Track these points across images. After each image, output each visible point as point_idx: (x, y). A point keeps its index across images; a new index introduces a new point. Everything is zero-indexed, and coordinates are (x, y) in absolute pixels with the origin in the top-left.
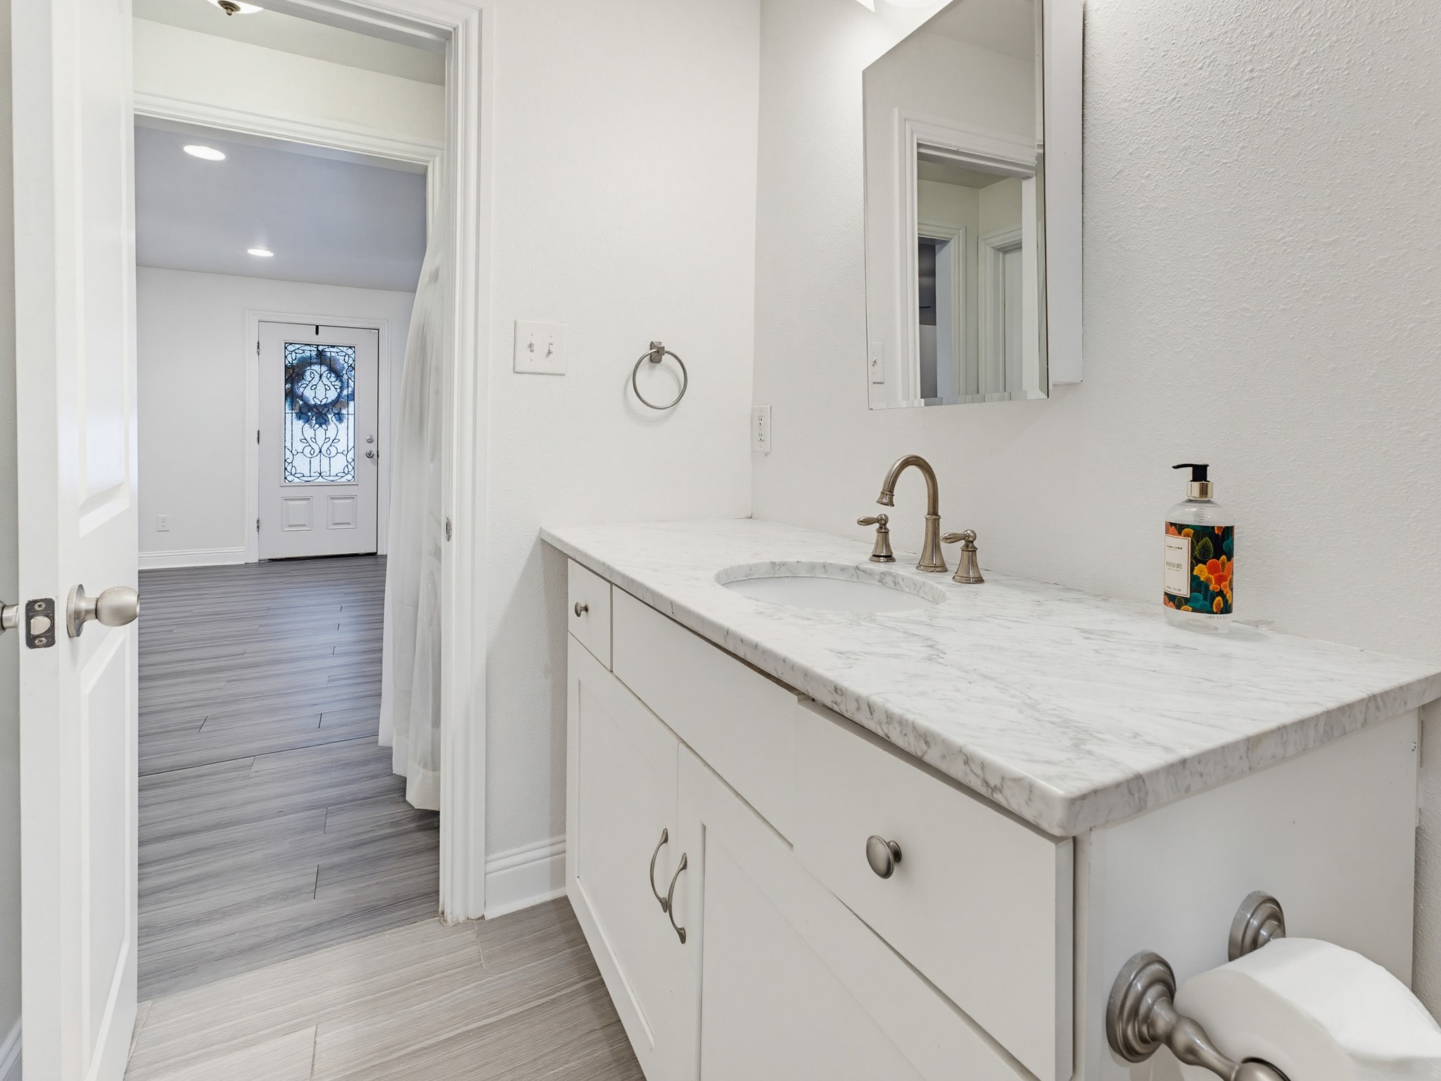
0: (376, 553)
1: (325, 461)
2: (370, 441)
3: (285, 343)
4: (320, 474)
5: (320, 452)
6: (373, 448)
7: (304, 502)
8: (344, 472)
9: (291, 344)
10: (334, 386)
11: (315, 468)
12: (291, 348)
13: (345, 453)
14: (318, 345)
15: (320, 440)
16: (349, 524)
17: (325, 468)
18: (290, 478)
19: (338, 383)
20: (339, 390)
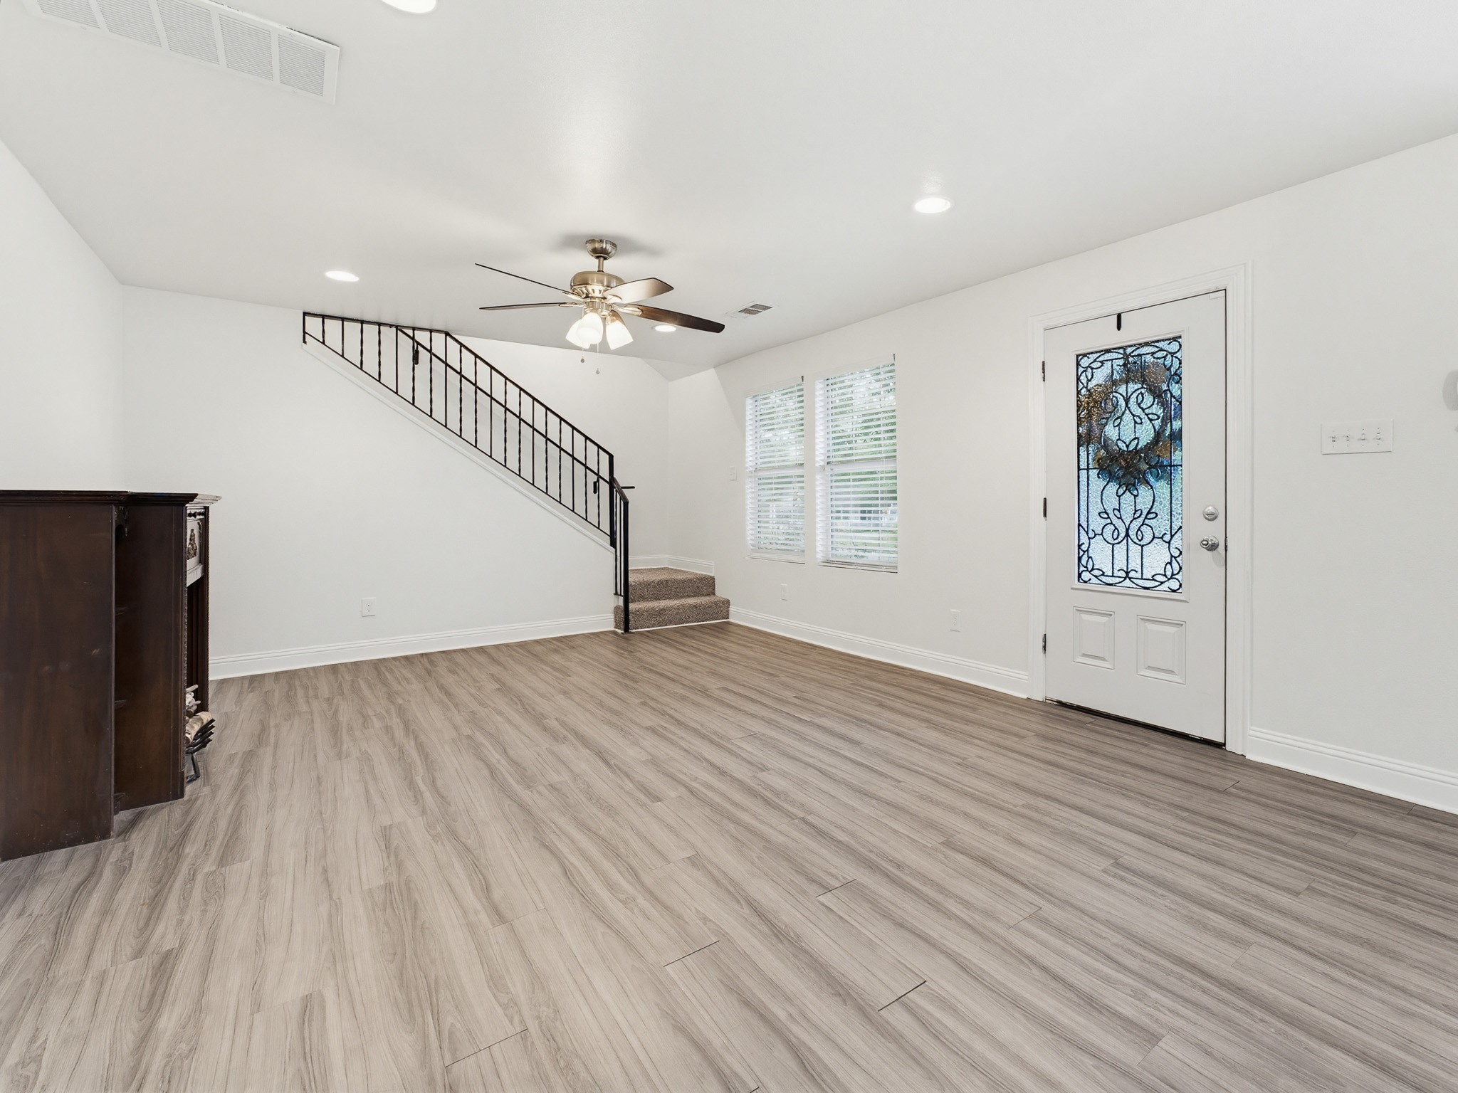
0: (1224, 744)
1: (1134, 550)
2: (1212, 517)
3: (1078, 356)
4: (1127, 573)
5: (1127, 535)
6: (1213, 531)
7: (1105, 619)
8: (1165, 575)
9: (1085, 355)
10: (1147, 415)
11: (1120, 563)
12: (1085, 362)
13: (1167, 538)
14: (1124, 348)
15: (1127, 514)
16: (1172, 672)
17: (1135, 564)
18: (1086, 576)
19: (1157, 410)
20: (1157, 423)
